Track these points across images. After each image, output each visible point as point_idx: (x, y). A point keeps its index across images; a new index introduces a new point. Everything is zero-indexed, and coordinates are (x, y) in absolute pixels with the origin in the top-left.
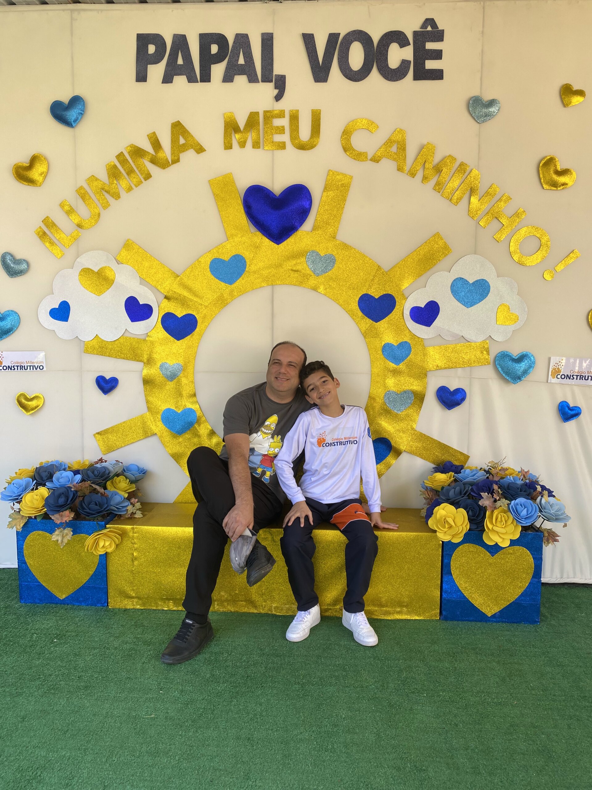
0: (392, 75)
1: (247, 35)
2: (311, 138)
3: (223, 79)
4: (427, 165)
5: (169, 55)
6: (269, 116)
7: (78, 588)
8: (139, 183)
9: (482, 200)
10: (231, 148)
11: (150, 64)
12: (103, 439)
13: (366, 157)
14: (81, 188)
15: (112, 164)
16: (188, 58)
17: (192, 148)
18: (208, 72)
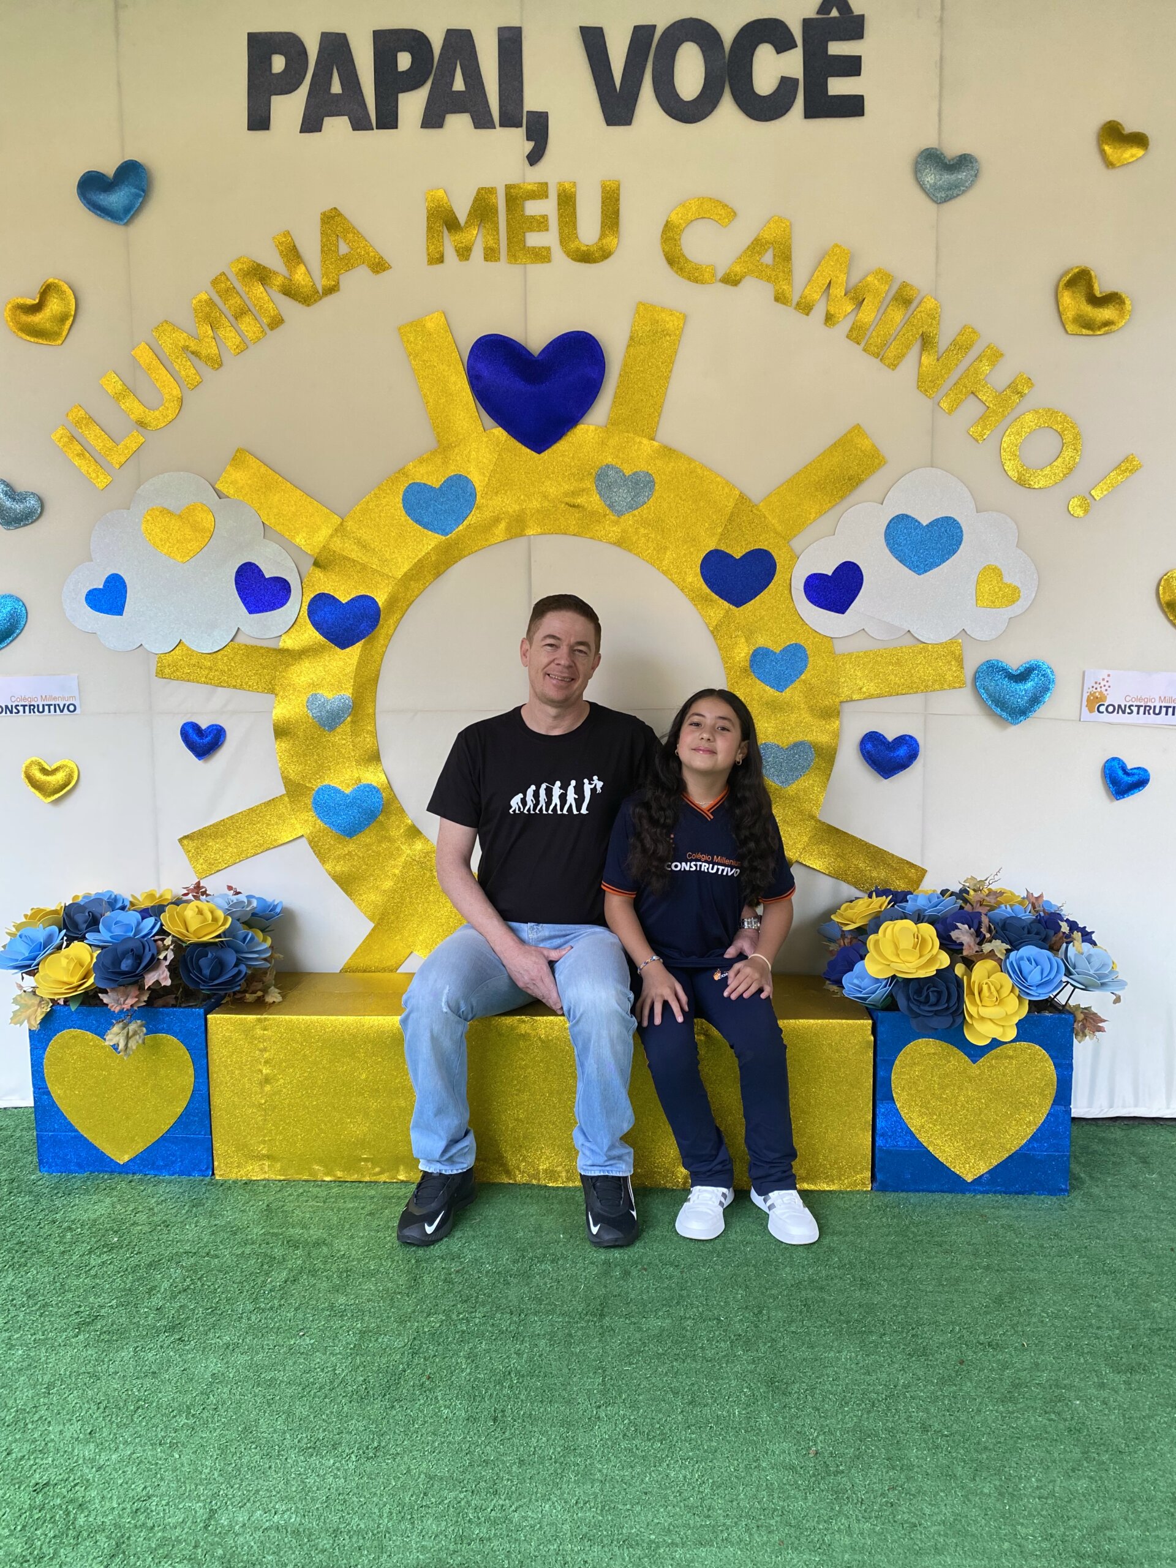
0: (762, 109)
1: (468, 32)
2: (600, 239)
3: (423, 122)
4: (834, 290)
5: (314, 76)
6: (515, 198)
7: (152, 1141)
8: (261, 336)
9: (944, 357)
10: (442, 262)
11: (275, 94)
12: (198, 848)
13: (713, 276)
14: (143, 346)
15: (204, 296)
16: (351, 80)
17: (363, 263)
18: (392, 108)
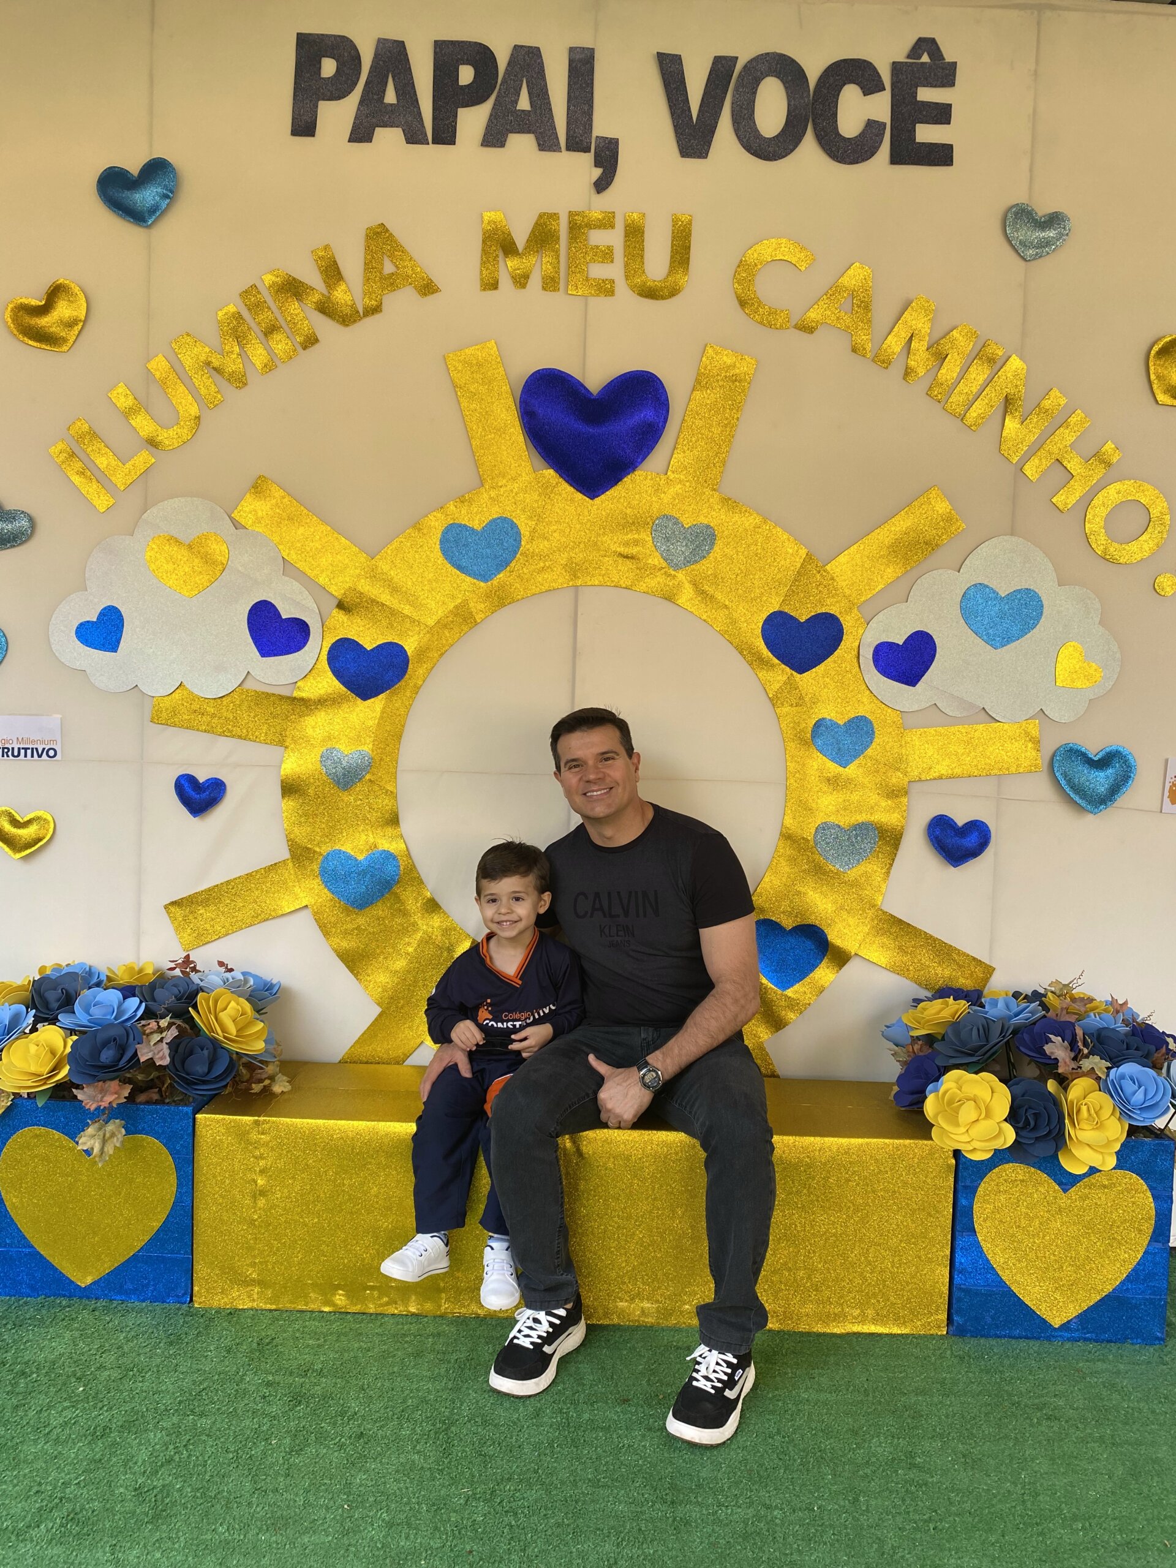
0: (845, 151)
1: (538, 49)
2: (669, 274)
3: (484, 140)
4: (915, 344)
5: (367, 83)
6: (580, 223)
7: (122, 1260)
8: (291, 355)
9: (1028, 421)
10: (496, 288)
11: (324, 100)
12: (186, 916)
13: (787, 321)
14: (160, 359)
15: (231, 308)
16: (407, 91)
17: (411, 284)
18: (450, 123)
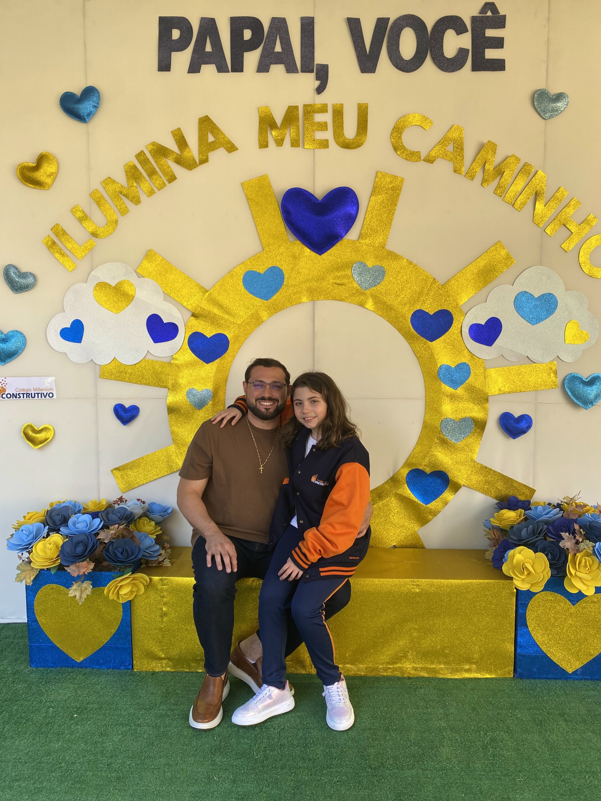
0: (448, 65)
1: (284, 19)
2: (357, 135)
3: (258, 69)
4: (487, 166)
5: (196, 41)
6: (310, 110)
7: (97, 648)
8: (163, 186)
9: (548, 205)
10: (266, 146)
11: (174, 51)
12: (122, 475)
13: (420, 158)
14: (96, 190)
15: (131, 164)
16: (217, 44)
17: (222, 146)
18: (240, 61)
